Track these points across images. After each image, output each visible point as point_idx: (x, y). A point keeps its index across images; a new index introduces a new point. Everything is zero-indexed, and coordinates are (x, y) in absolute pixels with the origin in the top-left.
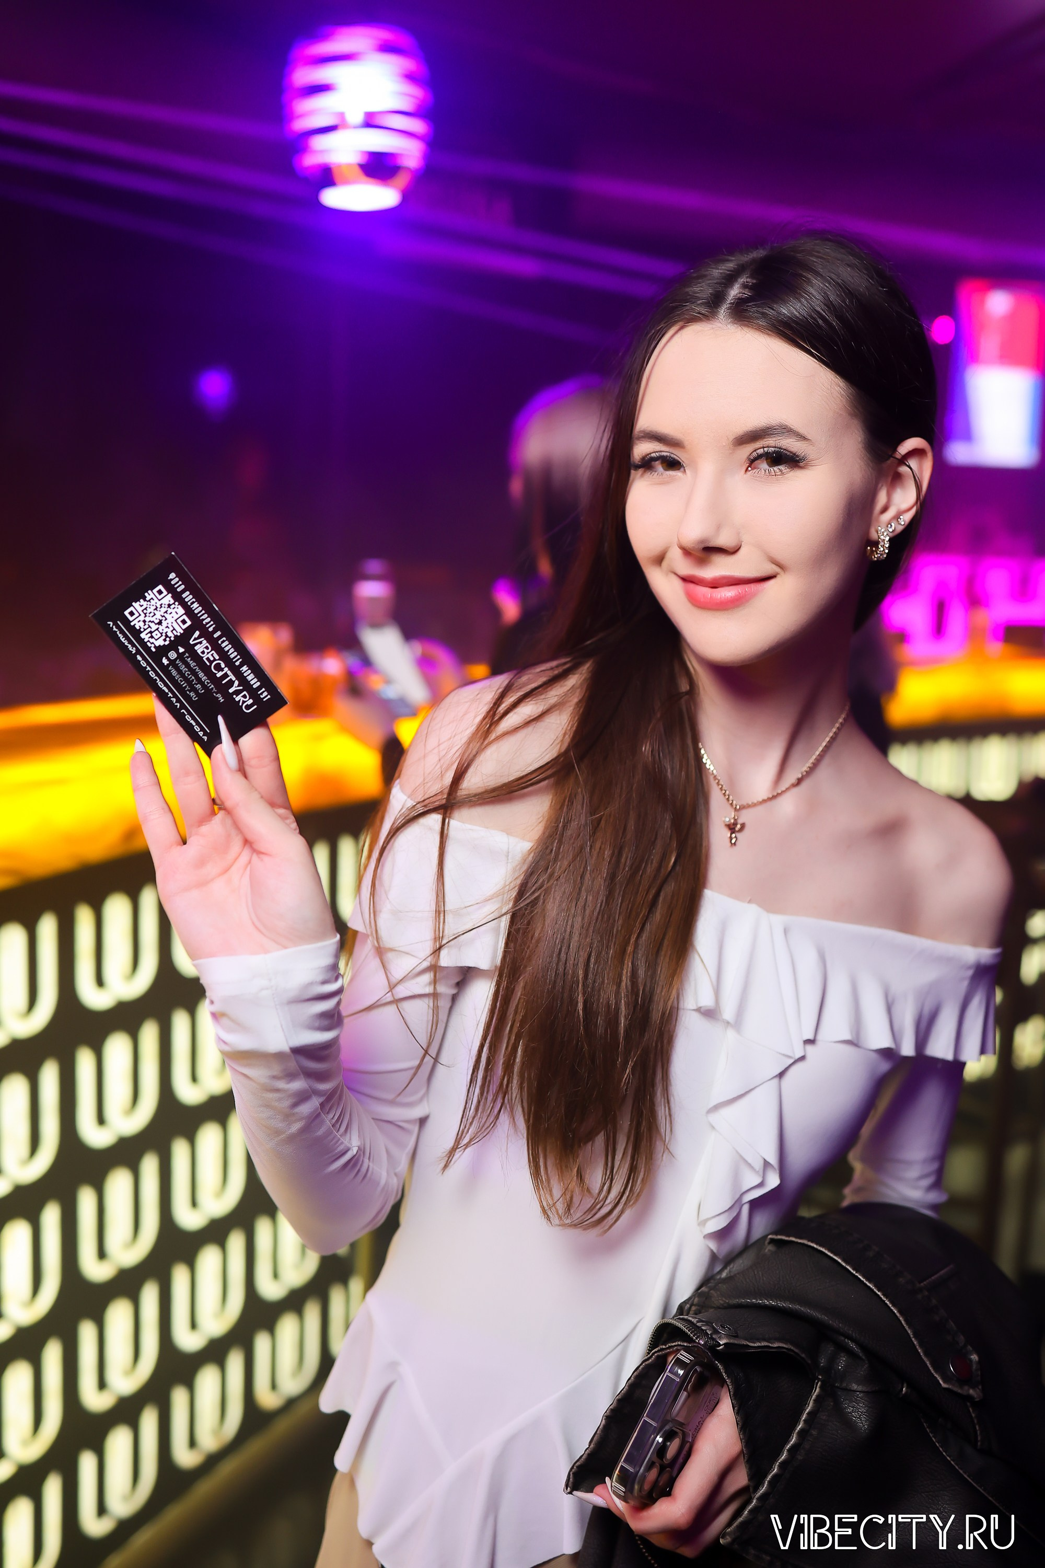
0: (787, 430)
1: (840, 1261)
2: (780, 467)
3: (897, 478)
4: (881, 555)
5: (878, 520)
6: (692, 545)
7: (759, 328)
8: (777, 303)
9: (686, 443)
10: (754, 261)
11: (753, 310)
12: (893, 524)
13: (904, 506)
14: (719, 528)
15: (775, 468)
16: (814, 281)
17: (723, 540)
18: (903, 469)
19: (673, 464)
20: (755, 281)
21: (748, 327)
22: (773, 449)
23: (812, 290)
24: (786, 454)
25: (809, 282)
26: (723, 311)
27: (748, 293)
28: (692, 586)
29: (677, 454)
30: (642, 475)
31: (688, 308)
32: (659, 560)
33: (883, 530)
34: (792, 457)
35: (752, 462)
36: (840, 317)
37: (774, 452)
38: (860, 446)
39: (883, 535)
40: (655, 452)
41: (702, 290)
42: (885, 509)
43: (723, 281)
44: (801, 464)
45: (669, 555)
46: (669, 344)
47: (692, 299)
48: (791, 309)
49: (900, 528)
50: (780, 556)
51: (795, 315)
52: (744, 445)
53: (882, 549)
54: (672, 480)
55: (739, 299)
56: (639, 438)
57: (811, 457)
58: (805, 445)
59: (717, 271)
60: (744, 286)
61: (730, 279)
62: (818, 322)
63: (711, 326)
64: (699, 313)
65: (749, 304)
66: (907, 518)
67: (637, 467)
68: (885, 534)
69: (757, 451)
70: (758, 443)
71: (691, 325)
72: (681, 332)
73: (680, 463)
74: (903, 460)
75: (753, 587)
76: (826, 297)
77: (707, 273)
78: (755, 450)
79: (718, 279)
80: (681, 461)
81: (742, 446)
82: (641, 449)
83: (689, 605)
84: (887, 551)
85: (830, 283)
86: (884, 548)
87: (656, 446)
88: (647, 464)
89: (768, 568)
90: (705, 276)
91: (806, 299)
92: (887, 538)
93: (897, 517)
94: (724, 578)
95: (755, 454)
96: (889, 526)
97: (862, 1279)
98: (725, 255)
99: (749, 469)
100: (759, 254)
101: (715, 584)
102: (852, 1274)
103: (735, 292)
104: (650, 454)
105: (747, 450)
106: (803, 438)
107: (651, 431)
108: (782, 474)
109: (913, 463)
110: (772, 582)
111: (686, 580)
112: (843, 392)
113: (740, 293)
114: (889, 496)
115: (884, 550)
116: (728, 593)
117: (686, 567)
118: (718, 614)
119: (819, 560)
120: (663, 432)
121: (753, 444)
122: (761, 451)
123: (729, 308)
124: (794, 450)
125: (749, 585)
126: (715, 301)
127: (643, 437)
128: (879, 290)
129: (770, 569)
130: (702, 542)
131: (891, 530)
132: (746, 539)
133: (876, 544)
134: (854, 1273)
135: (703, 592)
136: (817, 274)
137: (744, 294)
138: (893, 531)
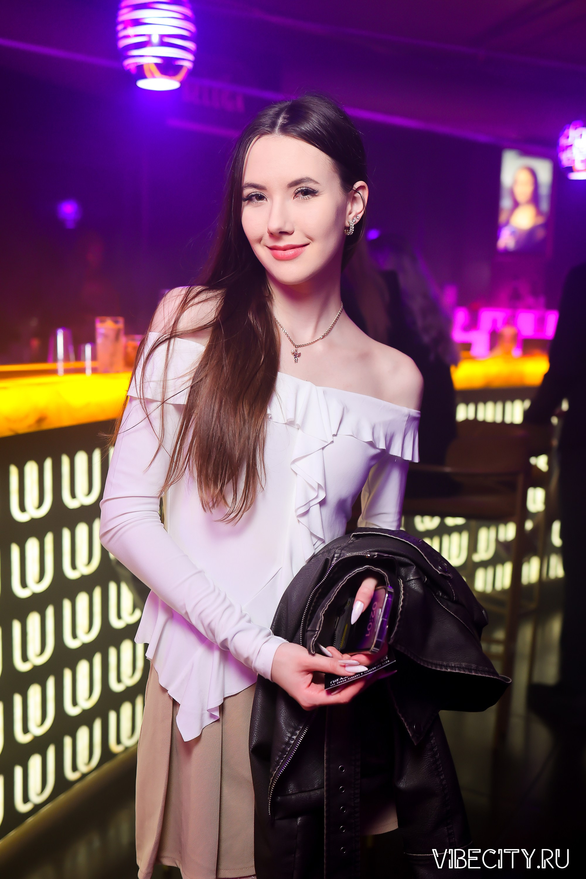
0: (309, 180)
1: (387, 535)
2: (308, 196)
3: (354, 199)
4: (351, 232)
5: (348, 218)
6: (275, 231)
7: (294, 137)
8: (299, 125)
9: (267, 188)
10: (286, 107)
11: (290, 128)
12: (355, 219)
13: (359, 211)
14: (285, 223)
15: (306, 196)
16: (314, 115)
17: (287, 229)
18: (357, 195)
19: (261, 198)
20: (288, 116)
21: (288, 136)
22: (305, 188)
23: (313, 119)
24: (310, 190)
25: (312, 116)
26: (277, 129)
27: (286, 121)
28: (275, 251)
29: (263, 193)
30: (248, 203)
31: (262, 129)
32: (260, 240)
33: (351, 222)
34: (313, 191)
35: (296, 195)
36: (326, 130)
37: (306, 189)
38: (339, 185)
39: (351, 224)
40: (254, 192)
41: (267, 120)
42: (350, 213)
43: (275, 116)
44: (316, 194)
45: (264, 238)
46: (254, 145)
47: (263, 125)
48: (306, 127)
49: (357, 221)
50: (311, 234)
51: (308, 130)
52: (292, 187)
53: (351, 230)
54: (261, 204)
55: (283, 124)
56: (245, 187)
57: (320, 191)
58: (318, 186)
59: (272, 112)
60: (284, 118)
61: (277, 115)
62: (317, 133)
63: (273, 136)
64: (267, 131)
65: (288, 126)
66: (360, 216)
67: (245, 200)
68: (352, 223)
69: (298, 189)
70: (298, 186)
71: (264, 136)
72: (259, 139)
73: (264, 197)
74: (356, 191)
75: (300, 249)
76: (319, 122)
77: (267, 113)
78: (297, 189)
79: (273, 115)
80: (265, 196)
81: (291, 188)
82: (247, 192)
83: (274, 260)
84: (353, 230)
85: (320, 116)
86: (352, 229)
87: (254, 190)
88: (250, 198)
89: (306, 241)
90: (266, 114)
91: (311, 123)
92: (353, 225)
93: (356, 216)
94: (288, 245)
95: (297, 191)
96: (353, 220)
97: (399, 539)
98: (273, 104)
99: (295, 197)
100: (288, 103)
101: (285, 249)
102: (394, 538)
103: (280, 121)
104: (251, 193)
105: (293, 189)
106: (316, 183)
107: (251, 183)
108: (309, 199)
109: (360, 192)
110: (308, 247)
111: (272, 249)
112: (330, 162)
113: (283, 121)
114: (352, 206)
115: (352, 230)
116: (290, 252)
117: (271, 243)
118: (287, 262)
119: (327, 235)
120: (256, 183)
121: (296, 187)
122: (299, 189)
123: (279, 128)
124: (313, 188)
125: (299, 248)
126: (273, 125)
127: (247, 186)
128: (339, 117)
129: (307, 241)
130: (279, 229)
131: (354, 221)
132: (296, 228)
133: (348, 228)
134: (395, 537)
135: (280, 253)
136: (314, 112)
137: (285, 121)
138: (355, 222)
